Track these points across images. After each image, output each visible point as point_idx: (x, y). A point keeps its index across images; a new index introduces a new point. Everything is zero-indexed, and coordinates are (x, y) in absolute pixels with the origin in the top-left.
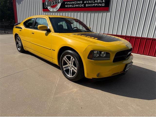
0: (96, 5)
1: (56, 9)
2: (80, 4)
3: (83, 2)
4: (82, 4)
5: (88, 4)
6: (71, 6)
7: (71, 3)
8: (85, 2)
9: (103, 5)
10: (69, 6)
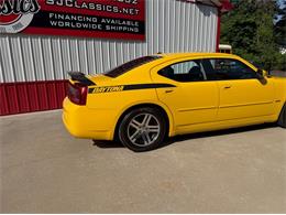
0: (125, 28)
1: (15, 27)
2: (92, 23)
3: (99, 19)
4: (97, 24)
5: (110, 25)
6: (67, 24)
7: (67, 17)
8: (103, 21)
9: (137, 30)
10: (61, 24)
